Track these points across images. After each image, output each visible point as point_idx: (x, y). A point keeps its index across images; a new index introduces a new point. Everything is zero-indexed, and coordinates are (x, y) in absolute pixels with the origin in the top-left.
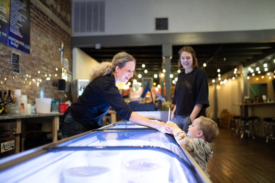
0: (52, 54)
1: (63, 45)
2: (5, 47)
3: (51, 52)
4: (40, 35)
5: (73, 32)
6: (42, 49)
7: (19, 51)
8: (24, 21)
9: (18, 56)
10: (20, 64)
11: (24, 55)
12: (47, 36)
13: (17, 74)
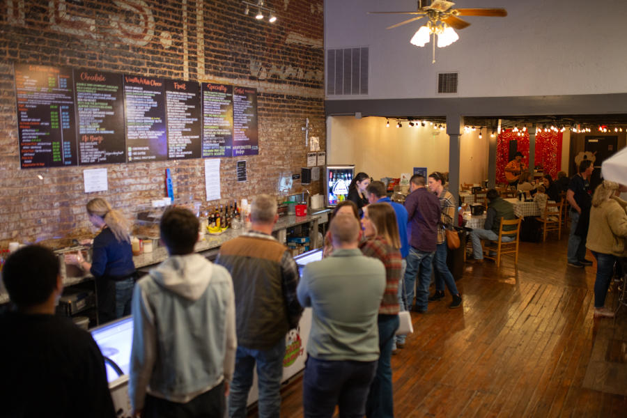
0: (291, 140)
1: (308, 122)
2: (230, 159)
3: (289, 138)
4: (271, 126)
5: (326, 95)
6: (275, 141)
7: (246, 156)
8: (250, 120)
9: (244, 163)
10: (247, 170)
11: (251, 158)
12: (282, 121)
13: (244, 182)
